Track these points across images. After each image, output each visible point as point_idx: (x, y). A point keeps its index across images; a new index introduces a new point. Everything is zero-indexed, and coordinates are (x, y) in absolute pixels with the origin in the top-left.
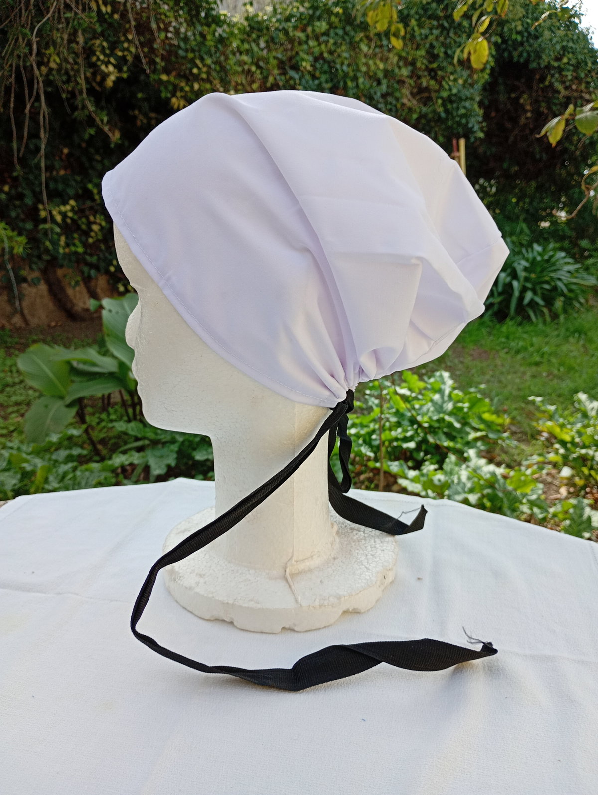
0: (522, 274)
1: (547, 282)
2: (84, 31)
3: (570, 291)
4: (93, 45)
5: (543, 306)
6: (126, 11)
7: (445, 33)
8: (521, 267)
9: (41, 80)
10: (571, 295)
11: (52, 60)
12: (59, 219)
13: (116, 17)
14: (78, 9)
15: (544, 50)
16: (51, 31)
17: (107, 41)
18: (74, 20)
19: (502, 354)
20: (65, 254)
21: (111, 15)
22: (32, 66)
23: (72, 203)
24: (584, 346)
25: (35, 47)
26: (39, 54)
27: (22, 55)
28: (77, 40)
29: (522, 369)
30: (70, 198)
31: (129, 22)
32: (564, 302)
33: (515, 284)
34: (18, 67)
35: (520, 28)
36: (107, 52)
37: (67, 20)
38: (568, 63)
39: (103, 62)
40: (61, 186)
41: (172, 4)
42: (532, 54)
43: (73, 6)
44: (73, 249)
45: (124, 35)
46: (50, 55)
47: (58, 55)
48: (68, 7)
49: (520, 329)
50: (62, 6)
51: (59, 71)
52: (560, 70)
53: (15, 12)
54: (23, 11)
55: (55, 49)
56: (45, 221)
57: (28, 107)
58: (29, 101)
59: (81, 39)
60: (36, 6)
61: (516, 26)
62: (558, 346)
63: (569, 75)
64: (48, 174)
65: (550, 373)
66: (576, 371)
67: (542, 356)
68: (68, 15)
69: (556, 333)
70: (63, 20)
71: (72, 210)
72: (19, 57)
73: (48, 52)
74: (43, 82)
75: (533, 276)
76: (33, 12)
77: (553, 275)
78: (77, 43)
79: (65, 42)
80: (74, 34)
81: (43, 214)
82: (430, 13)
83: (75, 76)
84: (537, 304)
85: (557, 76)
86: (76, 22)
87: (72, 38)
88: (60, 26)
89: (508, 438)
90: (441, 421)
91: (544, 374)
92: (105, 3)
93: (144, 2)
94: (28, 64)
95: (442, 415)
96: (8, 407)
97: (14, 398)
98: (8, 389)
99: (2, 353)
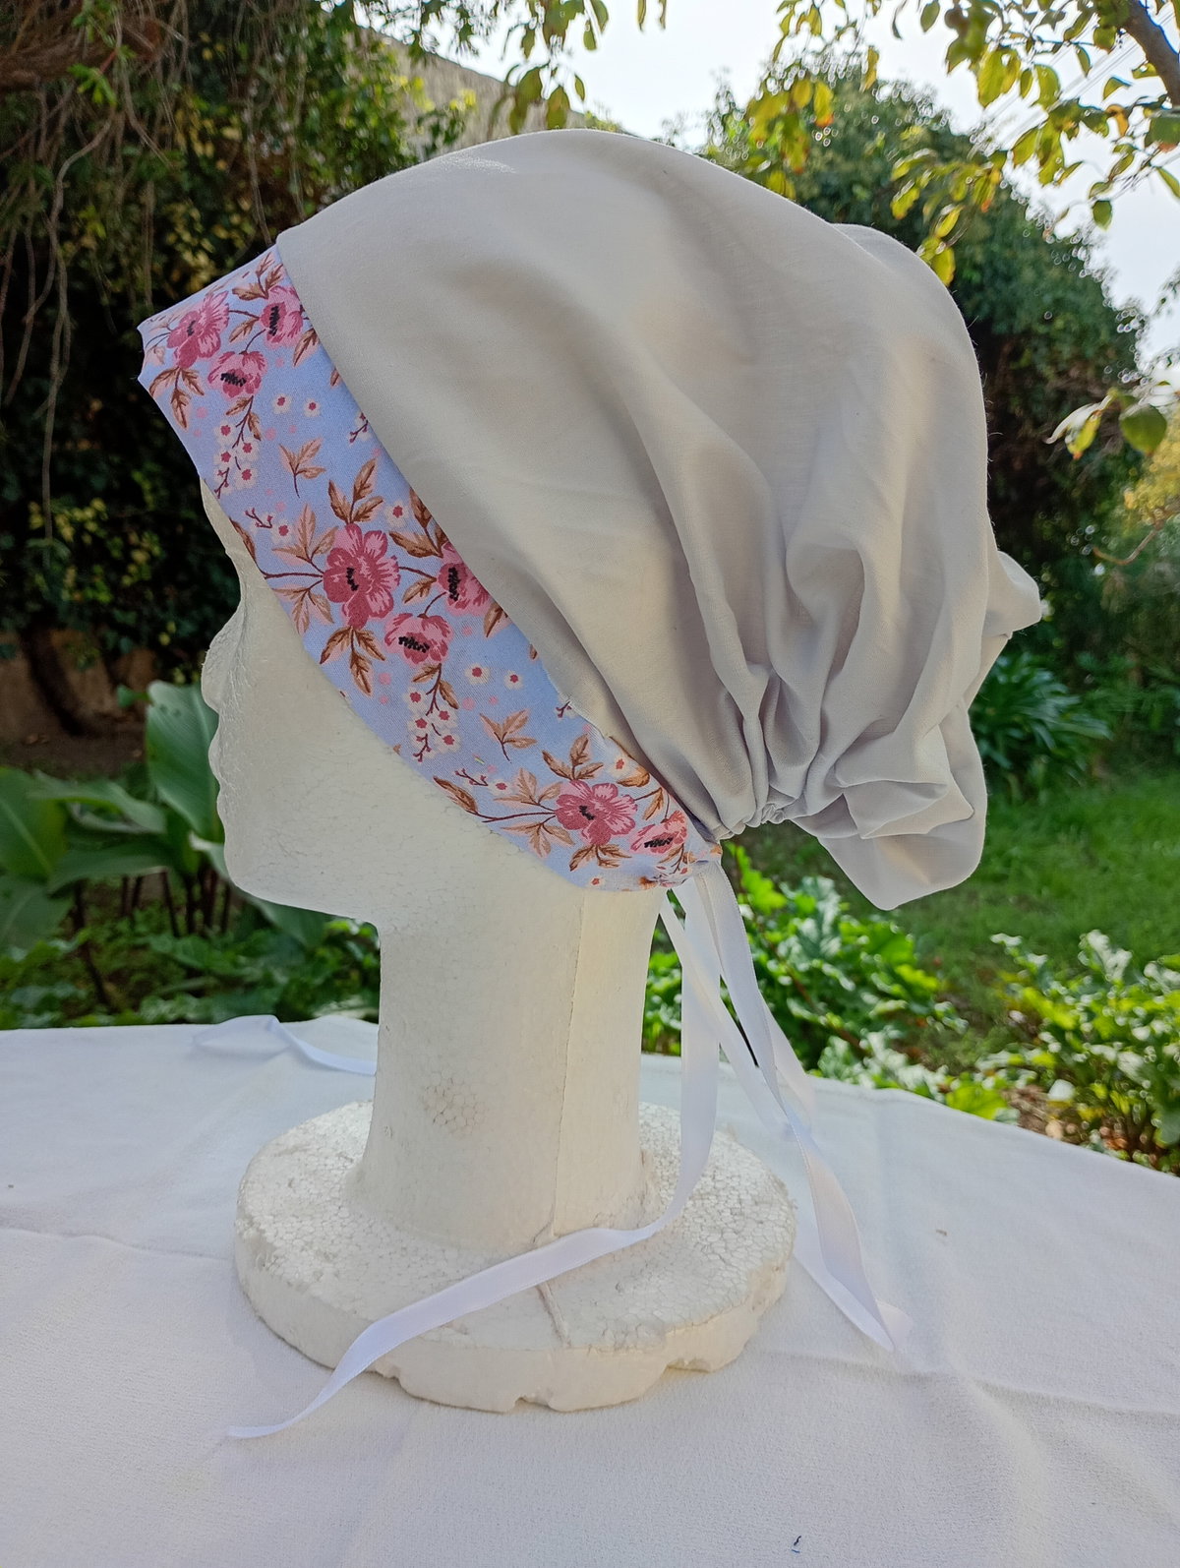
1: (1017, 726)
2: (158, 184)
3: (1061, 745)
4: (172, 213)
5: (1011, 771)
6: (243, 156)
9: (63, 266)
10: (1061, 753)
11: (89, 229)
12: (68, 532)
13: (221, 165)
14: (151, 141)
17: (199, 208)
18: (140, 162)
20: (71, 603)
21: (212, 162)
22: (48, 239)
23: (98, 504)
24: (1086, 850)
26: (63, 216)
27: (31, 215)
28: (143, 199)
30: (95, 495)
31: (247, 177)
34: (21, 237)
37: (127, 160)
38: (1064, 330)
39: (188, 246)
40: (78, 471)
41: (331, 152)
43: (142, 134)
44: (90, 594)
45: (235, 201)
46: (85, 222)
47: (103, 222)
48: (131, 136)
50: (120, 134)
51: (101, 251)
52: (1049, 340)
53: (27, 136)
54: (44, 133)
55: (98, 208)
56: (40, 533)
57: (33, 310)
59: (149, 197)
60: (70, 130)
62: (1039, 846)
63: (1066, 351)
64: (56, 446)
65: (1022, 899)
66: (1074, 897)
67: (1008, 863)
69: (1031, 823)
70: (119, 159)
71: (97, 518)
73: (82, 215)
74: (69, 270)
75: (990, 711)
76: (62, 140)
77: (1029, 712)
78: (142, 206)
79: (119, 200)
80: (138, 186)
81: (36, 521)
83: (131, 266)
84: (997, 765)
85: (1043, 350)
86: (144, 166)
87: (133, 195)
88: (112, 171)
89: (947, 1014)
90: (814, 973)
91: (1011, 900)
92: (203, 137)
93: (278, 146)
94: (41, 233)
95: (816, 963)
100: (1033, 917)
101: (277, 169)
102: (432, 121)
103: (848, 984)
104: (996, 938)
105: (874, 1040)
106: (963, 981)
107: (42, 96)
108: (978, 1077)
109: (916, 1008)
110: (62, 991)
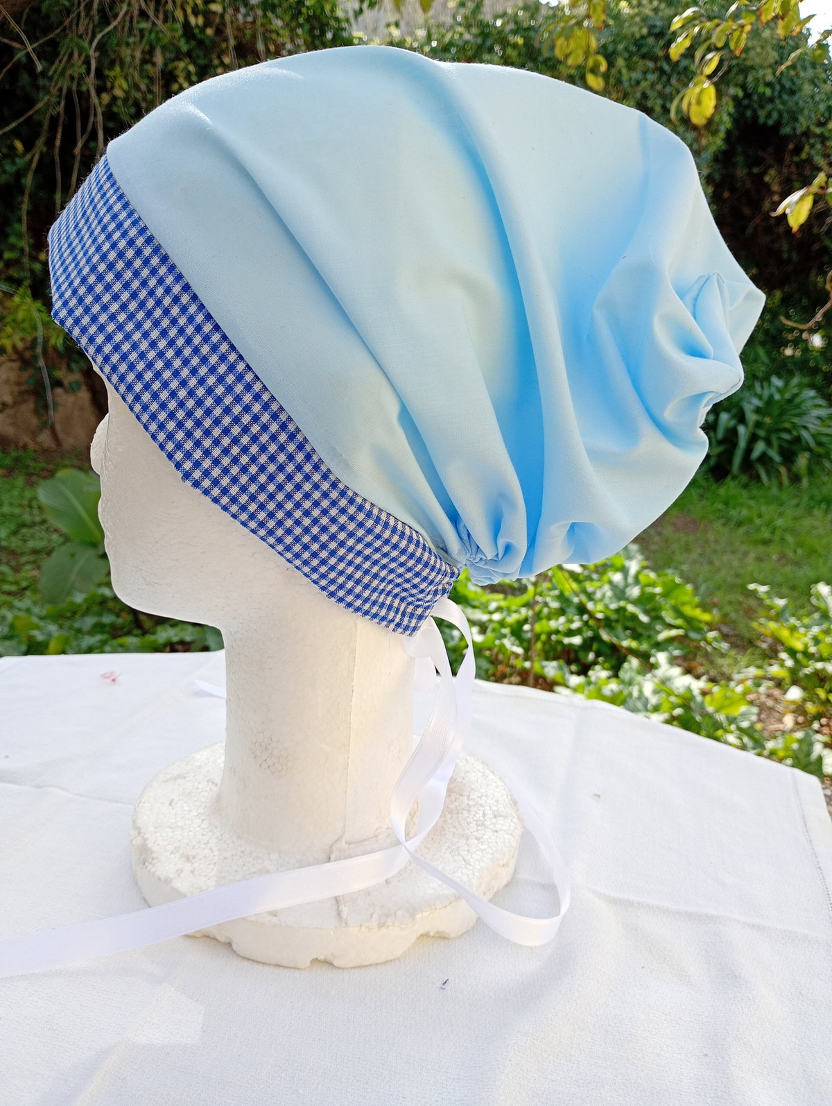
0: (752, 417)
1: (788, 431)
2: (164, 48)
3: (820, 444)
4: (176, 68)
5: (781, 464)
6: (223, 24)
7: (664, 78)
8: (752, 407)
9: (99, 111)
10: (820, 450)
11: (116, 84)
13: (209, 32)
14: (158, 18)
15: (802, 110)
16: (118, 45)
17: (195, 63)
18: (150, 32)
19: (718, 525)
21: (203, 30)
22: (88, 91)
25: (93, 64)
26: (99, 74)
27: (76, 76)
28: (154, 60)
29: (744, 548)
31: (226, 40)
32: (810, 460)
33: (742, 430)
34: (69, 91)
35: (769, 78)
36: (194, 79)
37: (141, 31)
41: (287, 18)
42: (785, 115)
43: (151, 13)
45: (219, 57)
46: (115, 78)
47: (126, 78)
48: (143, 15)
49: (745, 493)
50: (136, 13)
51: (125, 100)
53: (70, 18)
54: (83, 14)
55: (122, 70)
57: (80, 144)
58: (82, 136)
59: (159, 59)
61: (764, 75)
62: (796, 519)
65: (783, 557)
67: (773, 532)
68: (144, 25)
69: (794, 502)
70: (136, 31)
72: (72, 78)
73: (112, 74)
74: (103, 114)
75: (767, 420)
76: (96, 18)
77: (796, 420)
78: (154, 64)
79: (137, 61)
80: (151, 51)
82: (644, 50)
84: (771, 459)
86: (153, 36)
87: (147, 57)
88: (131, 40)
89: (715, 639)
90: (620, 610)
92: (196, 12)
93: (249, 15)
94: (84, 88)
95: (622, 603)
96: (22, 554)
97: (31, 544)
98: (24, 531)
99: (20, 481)
103: (644, 618)
104: (752, 587)
105: (661, 657)
106: (733, 615)
108: (732, 684)
109: (693, 635)
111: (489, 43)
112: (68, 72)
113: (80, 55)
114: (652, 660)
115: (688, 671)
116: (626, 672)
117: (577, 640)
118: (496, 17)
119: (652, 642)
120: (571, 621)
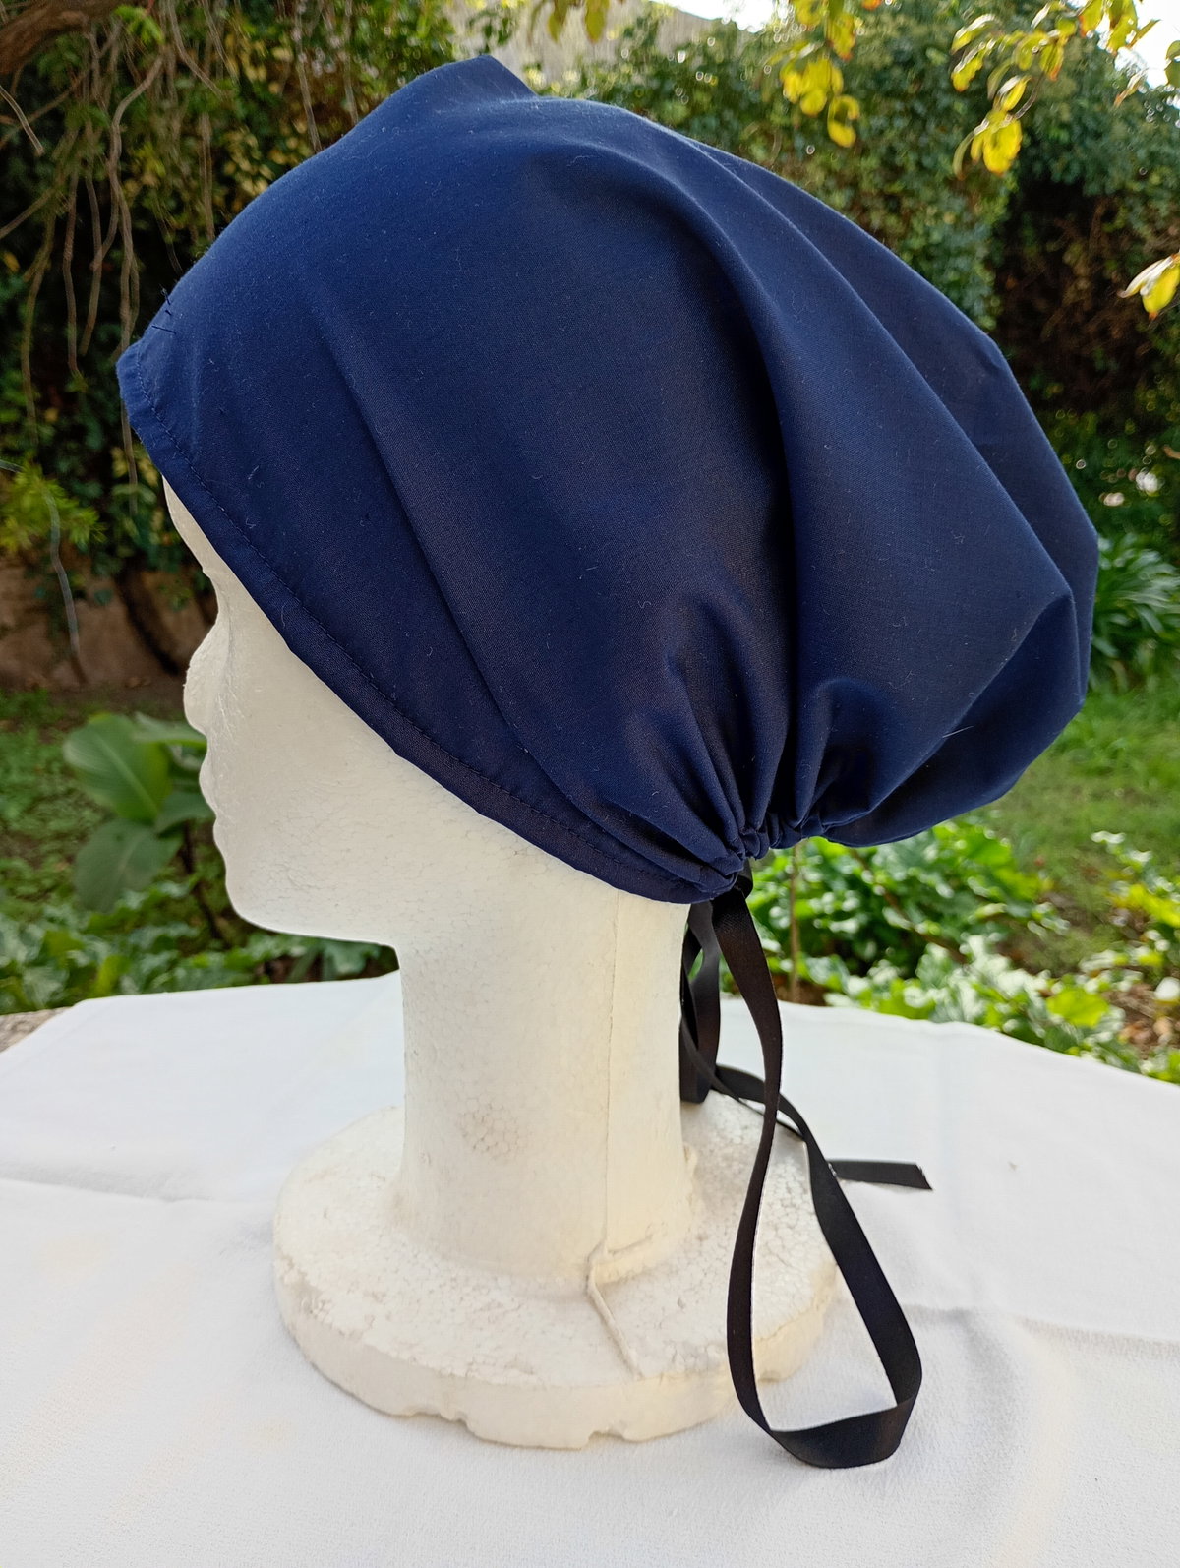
1: (1121, 612)
2: (213, 114)
3: (1169, 628)
4: (229, 141)
5: (1115, 659)
6: (295, 77)
7: (918, 124)
9: (125, 207)
10: (1169, 637)
11: (147, 168)
12: (153, 477)
13: (275, 88)
14: (202, 72)
15: (1112, 160)
16: (149, 112)
17: (256, 134)
18: (193, 93)
20: (161, 546)
22: (108, 181)
25: (117, 142)
26: (124, 157)
27: (91, 159)
28: (199, 131)
29: (1073, 781)
31: (300, 98)
32: (1156, 651)
34: (82, 183)
35: (1066, 116)
36: (257, 155)
37: (180, 93)
38: (1161, 186)
39: (247, 175)
41: (384, 64)
42: (1091, 170)
43: (193, 66)
45: (291, 124)
46: (145, 159)
47: (161, 158)
48: (182, 68)
50: (172, 68)
51: (161, 189)
52: (1145, 198)
53: (80, 78)
54: (97, 74)
55: (155, 145)
56: (125, 480)
57: (100, 255)
58: (102, 243)
59: (205, 128)
60: (122, 66)
61: (1058, 113)
62: (1145, 736)
63: (1164, 207)
65: (1129, 792)
67: (1113, 756)
68: (184, 83)
70: (172, 93)
72: (84, 162)
73: (141, 154)
74: (130, 211)
76: (116, 78)
77: (1135, 597)
78: (199, 138)
79: (176, 134)
80: (191, 120)
81: (120, 468)
82: (888, 86)
83: (191, 202)
84: (1103, 655)
85: (1139, 209)
86: (197, 97)
87: (189, 127)
88: (167, 105)
89: (1047, 915)
90: (910, 882)
91: (1116, 793)
92: (255, 61)
93: (330, 62)
94: (101, 176)
95: (912, 871)
96: (41, 841)
97: (55, 825)
98: (43, 807)
99: (32, 735)
100: (1141, 810)
101: (330, 87)
102: (483, 21)
103: (944, 891)
104: (1098, 837)
105: (975, 944)
106: (1068, 880)
107: (92, 38)
108: (1080, 979)
109: (1017, 911)
110: (176, 931)
111: (669, 85)
112: (80, 154)
113: (95, 128)
114: (963, 949)
115: (1017, 963)
116: (926, 970)
117: (850, 926)
118: (677, 49)
119: (959, 924)
120: (841, 899)
